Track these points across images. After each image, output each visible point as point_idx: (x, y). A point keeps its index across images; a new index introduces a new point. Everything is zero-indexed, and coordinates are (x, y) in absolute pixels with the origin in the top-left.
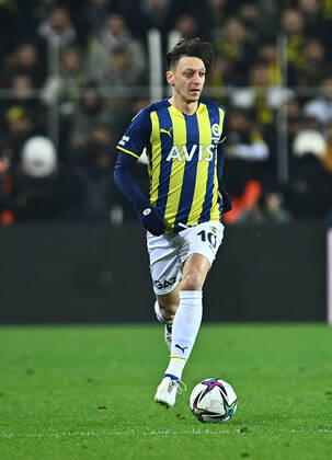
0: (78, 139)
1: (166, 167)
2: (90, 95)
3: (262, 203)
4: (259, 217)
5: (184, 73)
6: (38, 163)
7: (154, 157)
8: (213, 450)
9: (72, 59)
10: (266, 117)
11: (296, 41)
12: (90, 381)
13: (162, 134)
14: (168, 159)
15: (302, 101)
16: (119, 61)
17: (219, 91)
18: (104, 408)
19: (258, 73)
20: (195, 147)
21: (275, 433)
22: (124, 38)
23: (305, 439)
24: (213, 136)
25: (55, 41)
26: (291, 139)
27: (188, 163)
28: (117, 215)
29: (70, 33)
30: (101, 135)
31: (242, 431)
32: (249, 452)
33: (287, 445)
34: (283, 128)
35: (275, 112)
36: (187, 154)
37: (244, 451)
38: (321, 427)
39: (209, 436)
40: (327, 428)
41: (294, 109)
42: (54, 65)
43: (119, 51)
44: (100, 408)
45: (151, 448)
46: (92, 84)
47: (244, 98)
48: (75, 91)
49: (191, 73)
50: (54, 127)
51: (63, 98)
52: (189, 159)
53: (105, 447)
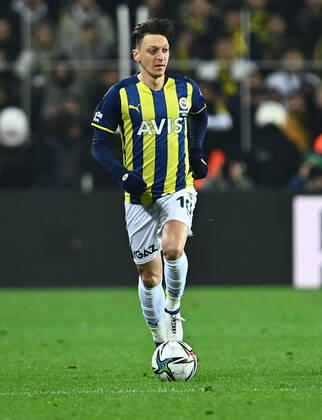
0: (50, 110)
1: (138, 141)
2: (61, 68)
3: (225, 170)
4: (222, 185)
5: (148, 51)
6: (12, 133)
7: (126, 131)
8: (178, 407)
9: (44, 34)
10: (230, 89)
11: (259, 16)
12: (61, 341)
13: (130, 110)
14: (139, 133)
15: (264, 73)
16: (89, 35)
17: (185, 64)
18: (74, 367)
19: (223, 47)
20: (163, 121)
21: (239, 392)
22: (94, 14)
23: (267, 397)
24: (181, 109)
25: (29, 16)
26: (254, 109)
27: (157, 136)
28: (87, 183)
29: (42, 8)
30: (71, 106)
31: (206, 390)
32: (214, 410)
33: (250, 403)
34: (247, 99)
35: (239, 84)
36: (156, 128)
37: (208, 409)
38: (282, 386)
39: (175, 395)
40: (288, 387)
41: (256, 81)
42: (27, 39)
43: (88, 26)
44: (71, 368)
45: (119, 406)
46: (63, 57)
47: (209, 71)
48: (47, 64)
49: (154, 50)
50: (27, 99)
51: (36, 71)
52: (159, 132)
53: (76, 405)
